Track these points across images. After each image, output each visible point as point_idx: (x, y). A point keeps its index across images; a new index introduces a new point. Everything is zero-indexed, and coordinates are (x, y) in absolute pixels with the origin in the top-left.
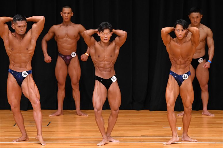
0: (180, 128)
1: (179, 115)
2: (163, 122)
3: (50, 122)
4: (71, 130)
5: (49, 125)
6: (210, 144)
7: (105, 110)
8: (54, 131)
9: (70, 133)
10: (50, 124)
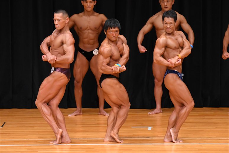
0: (150, 128)
1: (150, 114)
2: (131, 121)
3: (5, 123)
4: (29, 132)
5: (3, 127)
6: (183, 146)
7: (67, 108)
8: (10, 133)
9: (27, 135)
10: (4, 125)
